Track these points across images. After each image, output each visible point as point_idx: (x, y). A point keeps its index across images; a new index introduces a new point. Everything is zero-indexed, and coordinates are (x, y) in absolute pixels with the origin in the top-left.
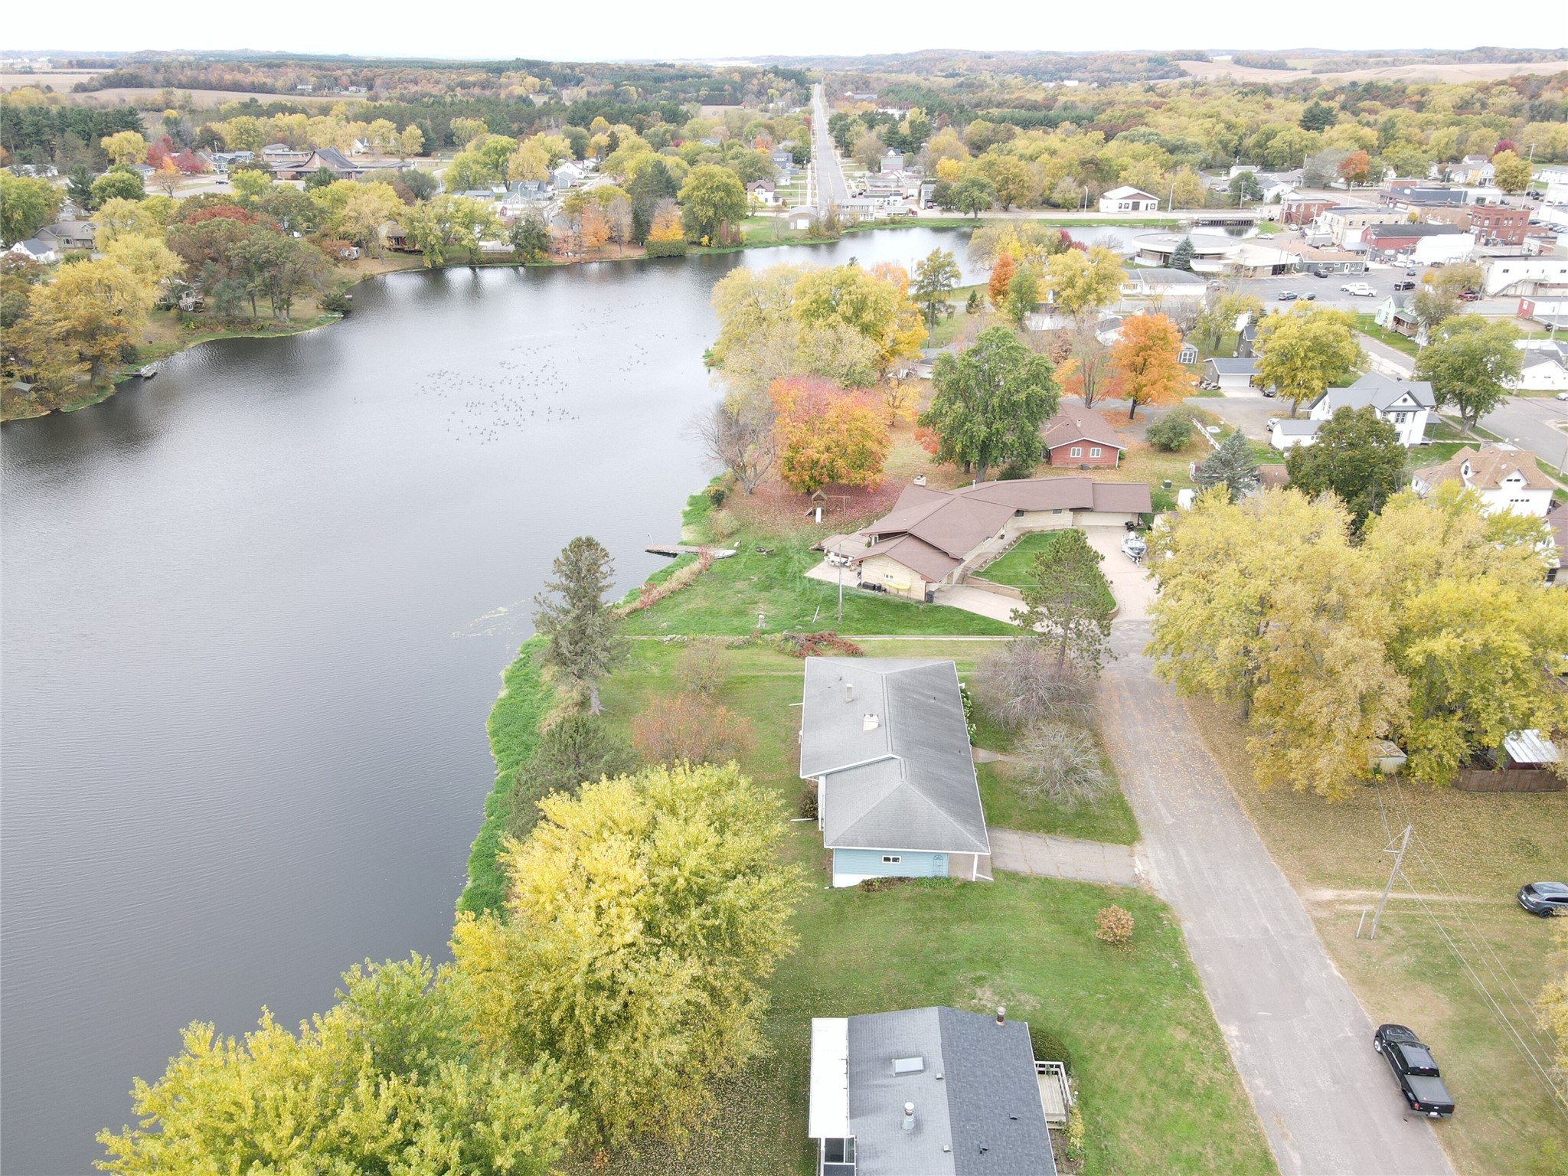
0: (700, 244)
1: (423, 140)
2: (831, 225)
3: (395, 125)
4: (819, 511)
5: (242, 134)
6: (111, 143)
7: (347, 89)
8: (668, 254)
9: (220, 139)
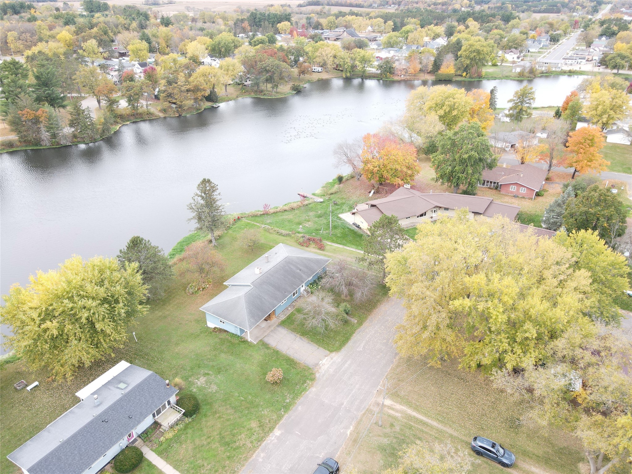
0: (462, 76)
1: (393, 27)
2: (532, 71)
3: (383, 21)
4: (373, 191)
5: (329, 23)
6: (279, 26)
7: (390, 6)
8: (444, 79)
9: (321, 25)
